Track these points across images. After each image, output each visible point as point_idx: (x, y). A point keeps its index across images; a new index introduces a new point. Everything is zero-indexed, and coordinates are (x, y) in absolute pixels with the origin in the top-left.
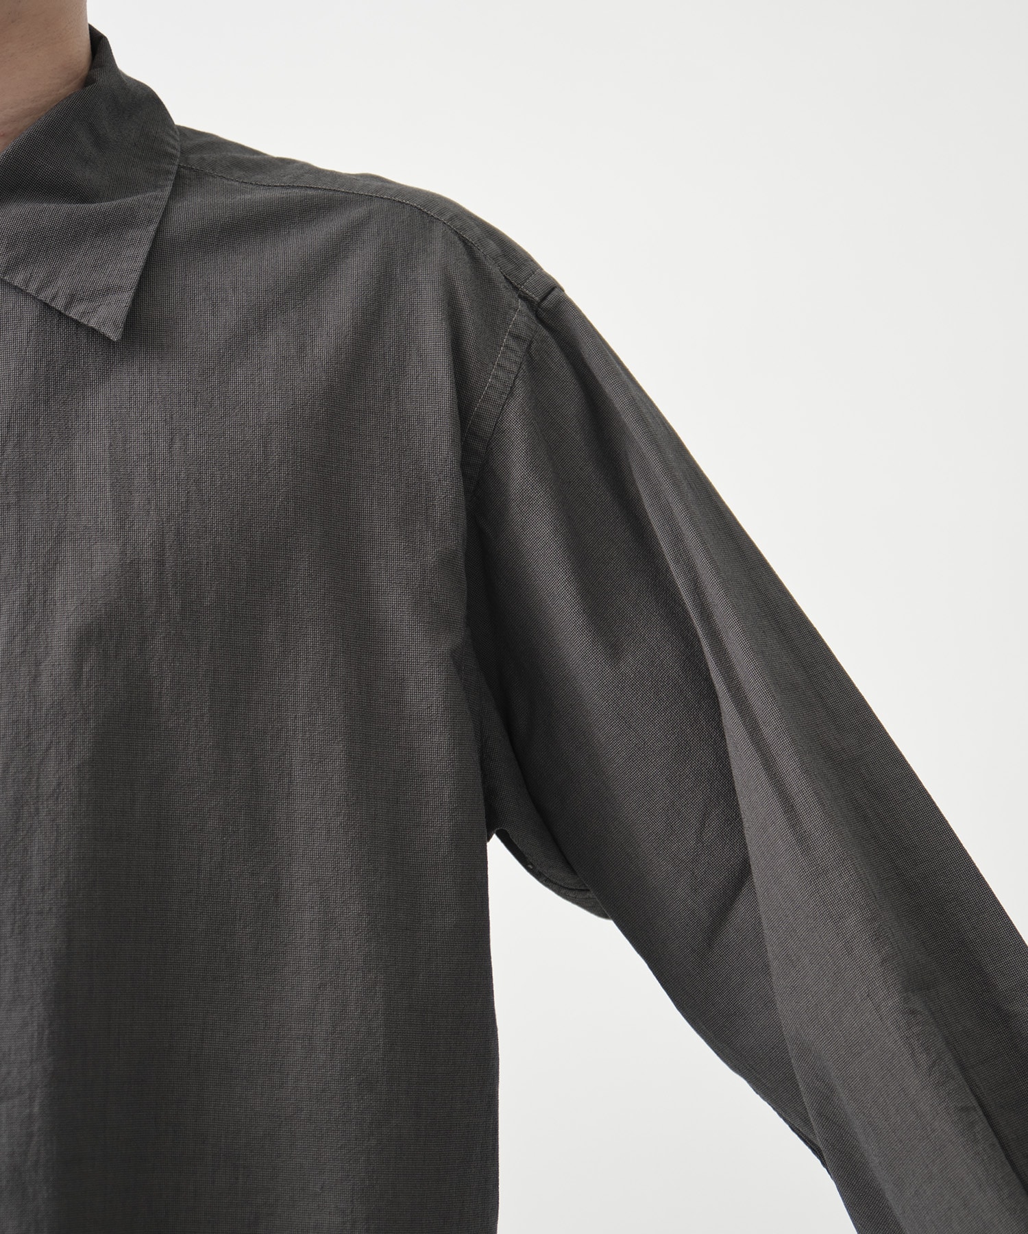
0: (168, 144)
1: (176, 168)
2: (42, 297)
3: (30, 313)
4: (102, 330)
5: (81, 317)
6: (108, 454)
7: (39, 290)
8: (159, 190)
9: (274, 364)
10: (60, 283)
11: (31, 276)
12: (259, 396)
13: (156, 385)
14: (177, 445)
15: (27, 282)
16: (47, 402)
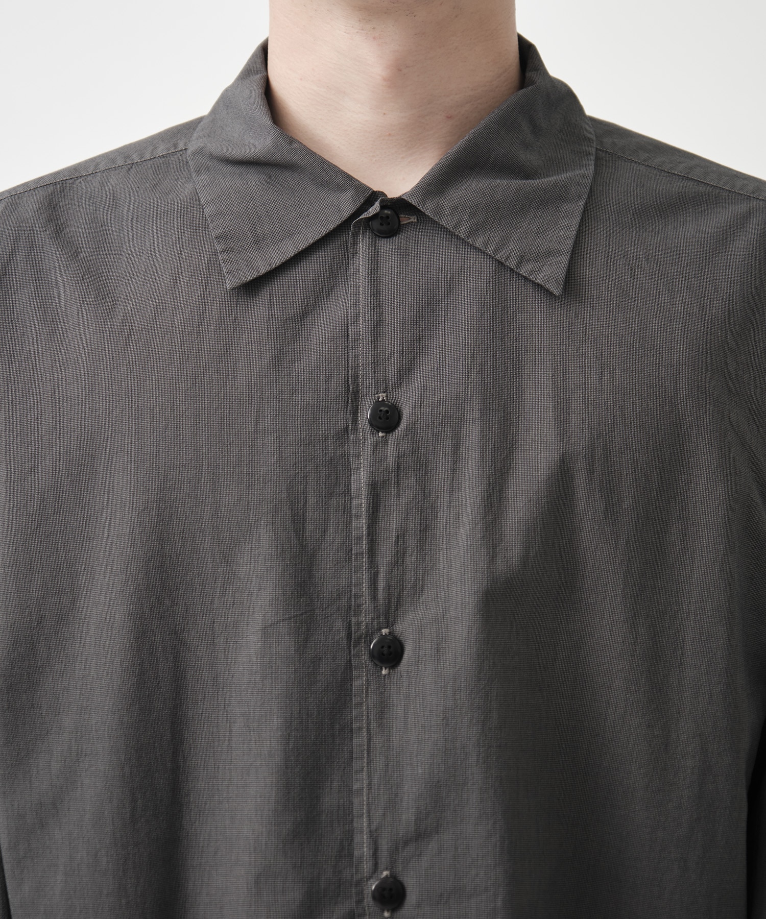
0: (586, 130)
1: (594, 150)
2: (498, 257)
3: (488, 268)
4: (547, 286)
5: (530, 275)
6: (550, 383)
7: (496, 251)
8: (584, 169)
9: (682, 318)
10: (511, 246)
11: (489, 240)
12: (671, 342)
13: (589, 328)
14: (605, 378)
15: (486, 245)
16: (502, 339)
